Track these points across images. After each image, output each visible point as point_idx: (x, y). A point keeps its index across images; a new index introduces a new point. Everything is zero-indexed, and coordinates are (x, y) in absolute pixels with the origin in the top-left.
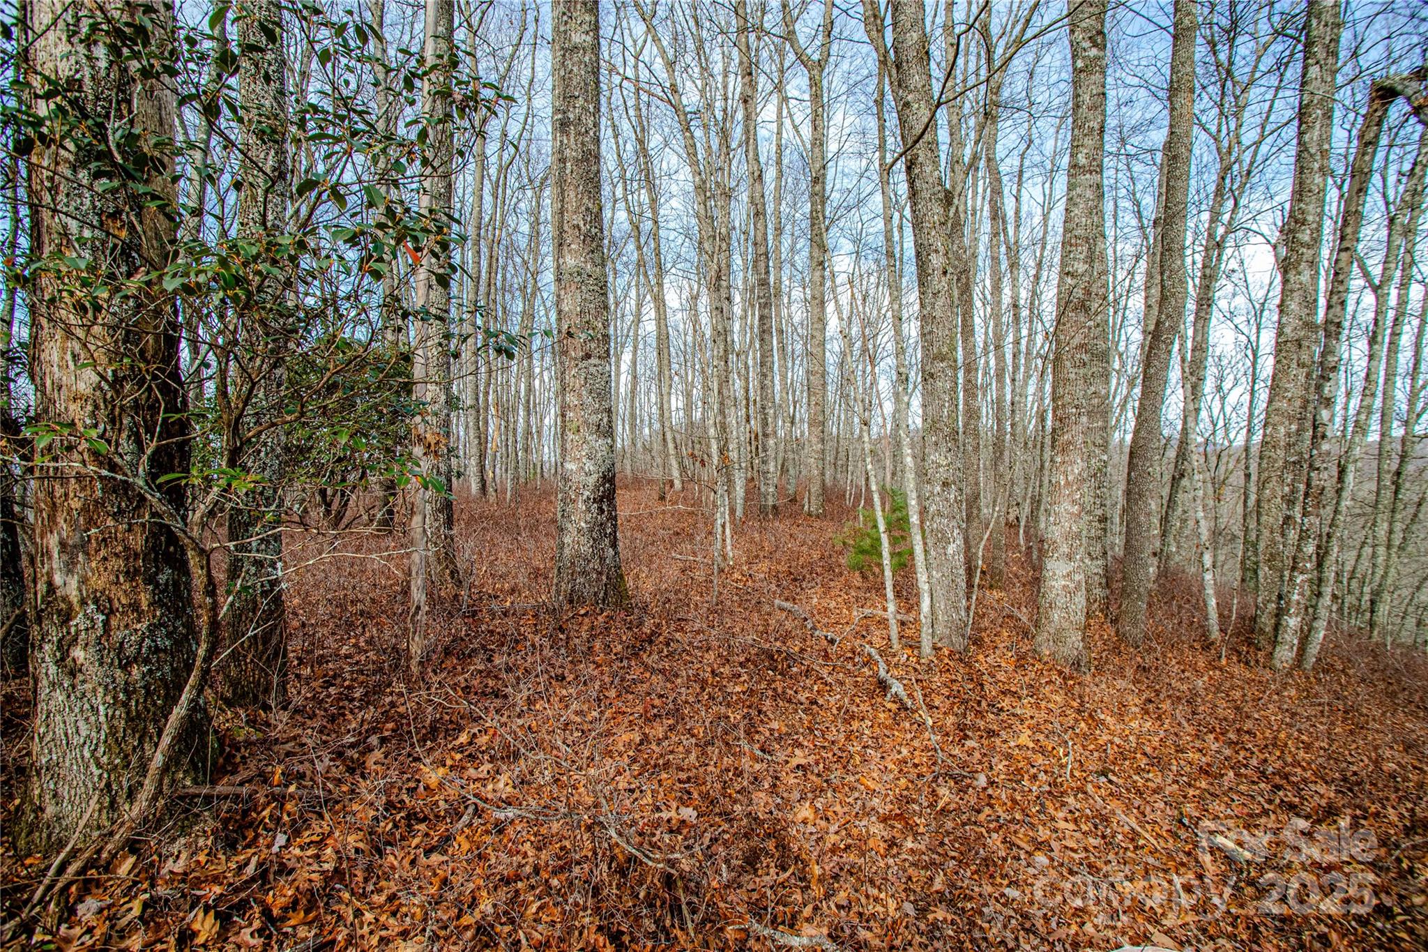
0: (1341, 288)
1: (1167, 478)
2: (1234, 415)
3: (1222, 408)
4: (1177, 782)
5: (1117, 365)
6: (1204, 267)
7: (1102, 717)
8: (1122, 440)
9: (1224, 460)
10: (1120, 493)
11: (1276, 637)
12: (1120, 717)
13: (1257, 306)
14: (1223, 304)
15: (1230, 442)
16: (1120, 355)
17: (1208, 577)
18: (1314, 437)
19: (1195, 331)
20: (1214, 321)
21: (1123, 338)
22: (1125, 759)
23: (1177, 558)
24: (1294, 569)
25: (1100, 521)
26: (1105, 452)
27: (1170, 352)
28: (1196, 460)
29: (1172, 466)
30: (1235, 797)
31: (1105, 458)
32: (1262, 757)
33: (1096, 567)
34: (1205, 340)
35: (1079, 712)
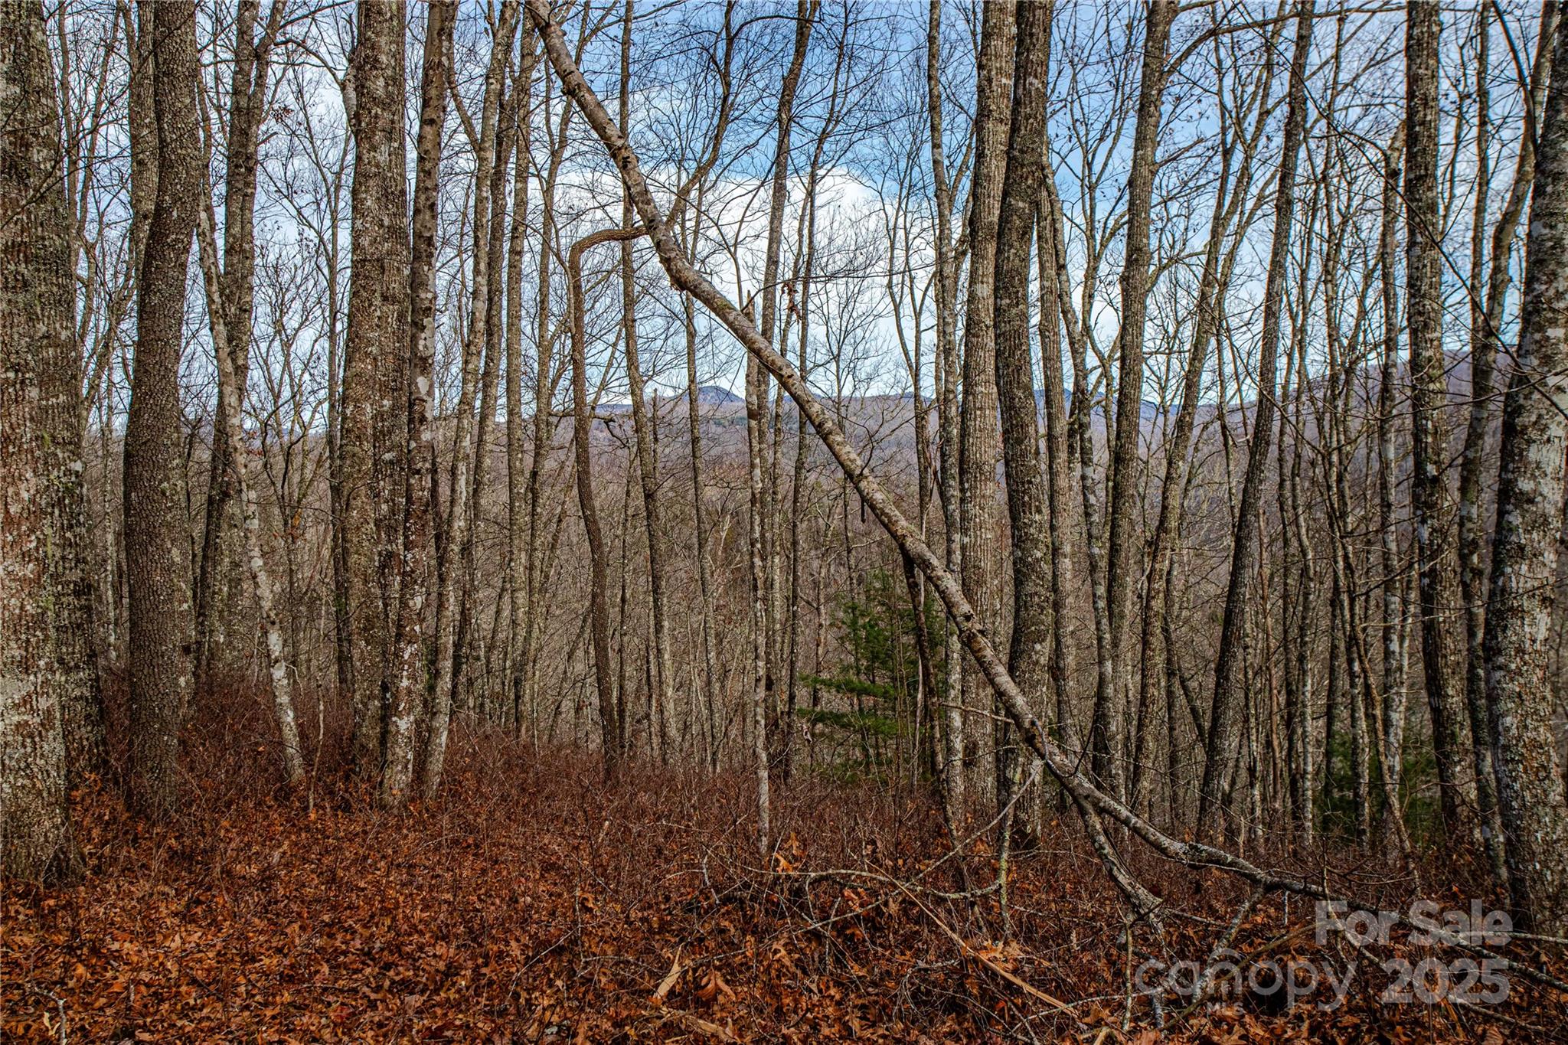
0: (429, 184)
1: (199, 500)
2: (307, 377)
3: (287, 363)
4: (247, 1007)
5: (82, 269)
6: (236, 92)
7: (116, 946)
8: (106, 429)
9: (297, 461)
10: (110, 537)
11: (383, 754)
12: (148, 936)
13: (330, 177)
14: (274, 166)
15: (305, 428)
16: (89, 249)
17: (279, 673)
18: (411, 421)
19: (229, 215)
20: (260, 198)
21: (92, 213)
22: (162, 1001)
23: (228, 656)
24: (399, 636)
25: (77, 594)
26: (77, 455)
27: (183, 267)
28: (246, 464)
29: (206, 477)
30: (331, 998)
31: (78, 466)
32: (367, 933)
33: (77, 683)
34: (247, 236)
35: (70, 950)
